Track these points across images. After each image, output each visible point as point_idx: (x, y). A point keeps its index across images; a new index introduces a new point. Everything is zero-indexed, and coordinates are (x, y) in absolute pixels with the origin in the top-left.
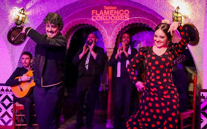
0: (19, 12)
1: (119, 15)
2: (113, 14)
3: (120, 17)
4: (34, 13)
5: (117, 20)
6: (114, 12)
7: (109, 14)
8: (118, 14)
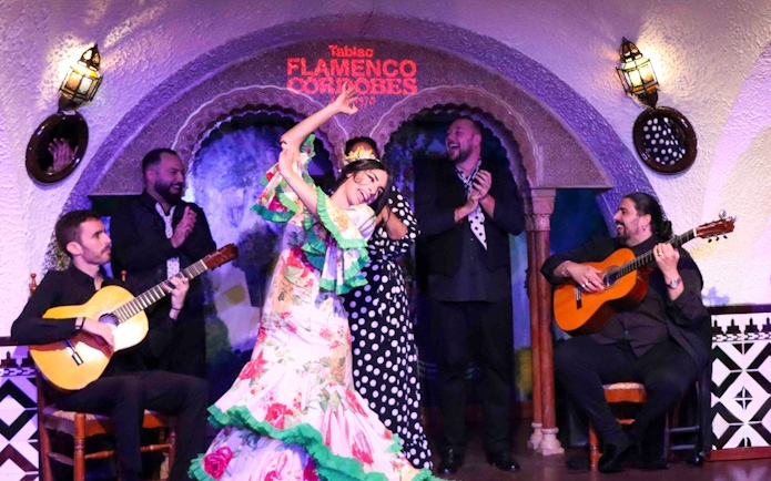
0: (82, 59)
1: (383, 76)
2: (363, 74)
3: (386, 85)
4: (123, 62)
5: (376, 93)
6: (364, 65)
7: (347, 74)
8: (378, 74)
